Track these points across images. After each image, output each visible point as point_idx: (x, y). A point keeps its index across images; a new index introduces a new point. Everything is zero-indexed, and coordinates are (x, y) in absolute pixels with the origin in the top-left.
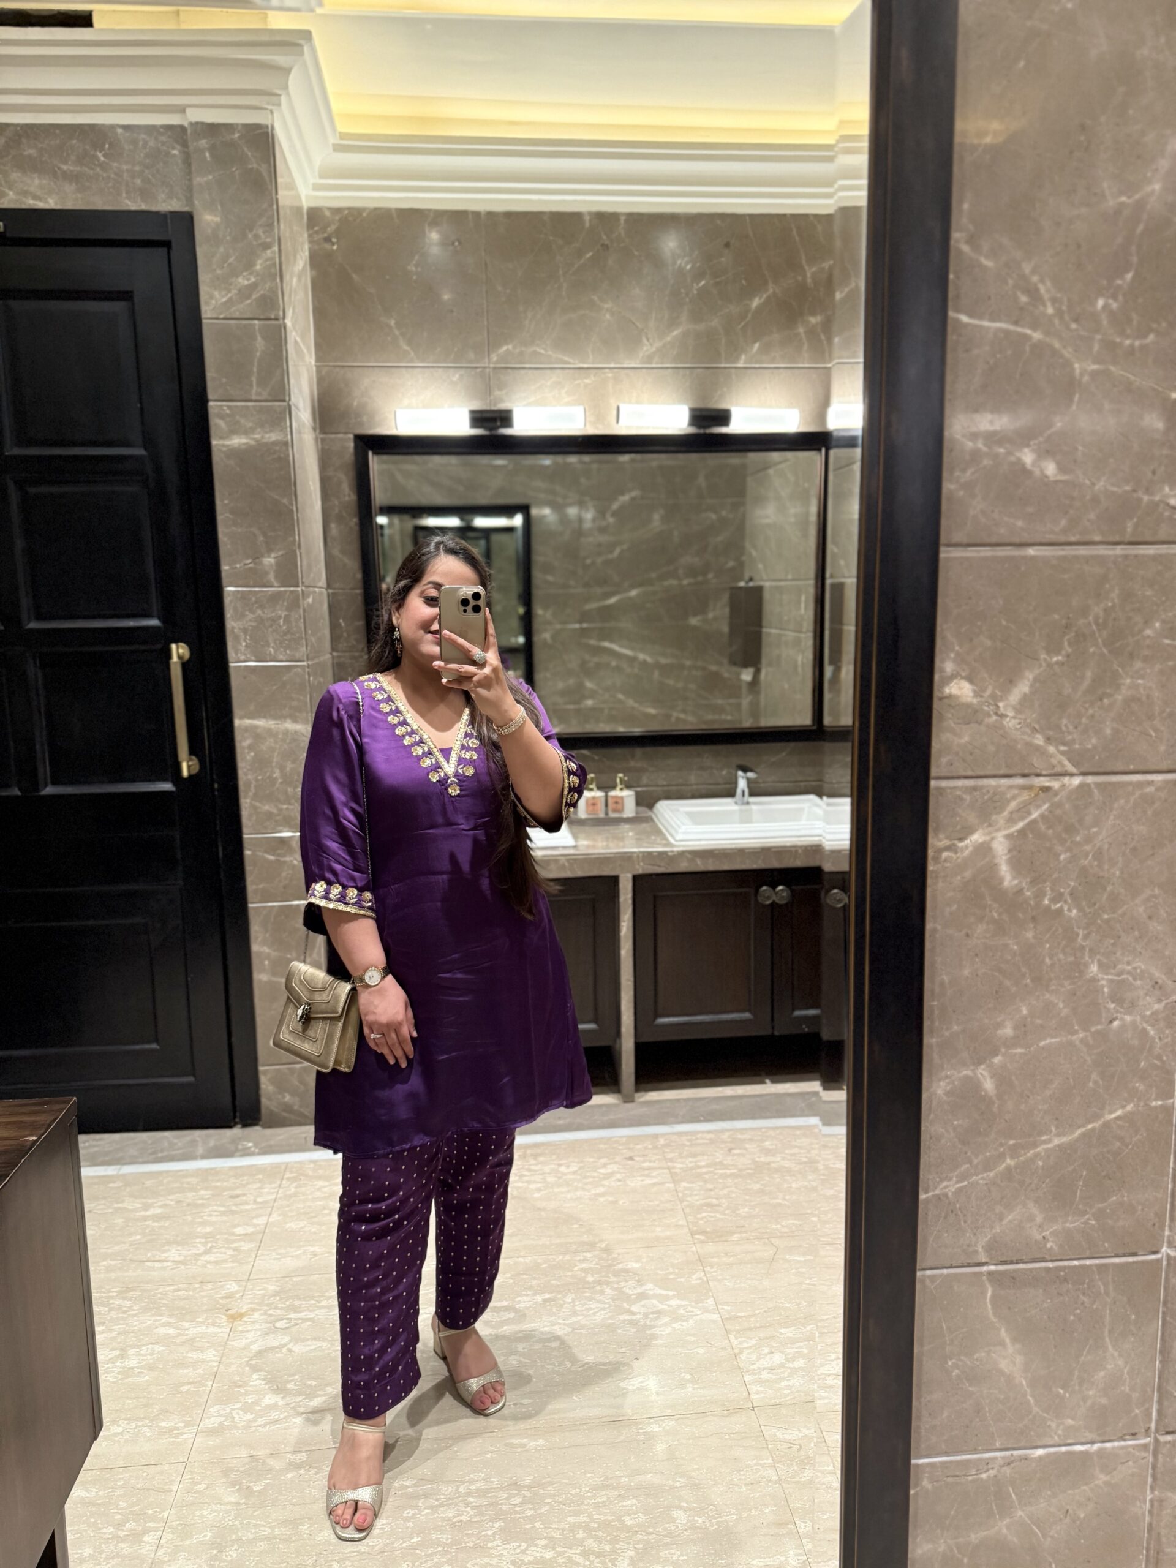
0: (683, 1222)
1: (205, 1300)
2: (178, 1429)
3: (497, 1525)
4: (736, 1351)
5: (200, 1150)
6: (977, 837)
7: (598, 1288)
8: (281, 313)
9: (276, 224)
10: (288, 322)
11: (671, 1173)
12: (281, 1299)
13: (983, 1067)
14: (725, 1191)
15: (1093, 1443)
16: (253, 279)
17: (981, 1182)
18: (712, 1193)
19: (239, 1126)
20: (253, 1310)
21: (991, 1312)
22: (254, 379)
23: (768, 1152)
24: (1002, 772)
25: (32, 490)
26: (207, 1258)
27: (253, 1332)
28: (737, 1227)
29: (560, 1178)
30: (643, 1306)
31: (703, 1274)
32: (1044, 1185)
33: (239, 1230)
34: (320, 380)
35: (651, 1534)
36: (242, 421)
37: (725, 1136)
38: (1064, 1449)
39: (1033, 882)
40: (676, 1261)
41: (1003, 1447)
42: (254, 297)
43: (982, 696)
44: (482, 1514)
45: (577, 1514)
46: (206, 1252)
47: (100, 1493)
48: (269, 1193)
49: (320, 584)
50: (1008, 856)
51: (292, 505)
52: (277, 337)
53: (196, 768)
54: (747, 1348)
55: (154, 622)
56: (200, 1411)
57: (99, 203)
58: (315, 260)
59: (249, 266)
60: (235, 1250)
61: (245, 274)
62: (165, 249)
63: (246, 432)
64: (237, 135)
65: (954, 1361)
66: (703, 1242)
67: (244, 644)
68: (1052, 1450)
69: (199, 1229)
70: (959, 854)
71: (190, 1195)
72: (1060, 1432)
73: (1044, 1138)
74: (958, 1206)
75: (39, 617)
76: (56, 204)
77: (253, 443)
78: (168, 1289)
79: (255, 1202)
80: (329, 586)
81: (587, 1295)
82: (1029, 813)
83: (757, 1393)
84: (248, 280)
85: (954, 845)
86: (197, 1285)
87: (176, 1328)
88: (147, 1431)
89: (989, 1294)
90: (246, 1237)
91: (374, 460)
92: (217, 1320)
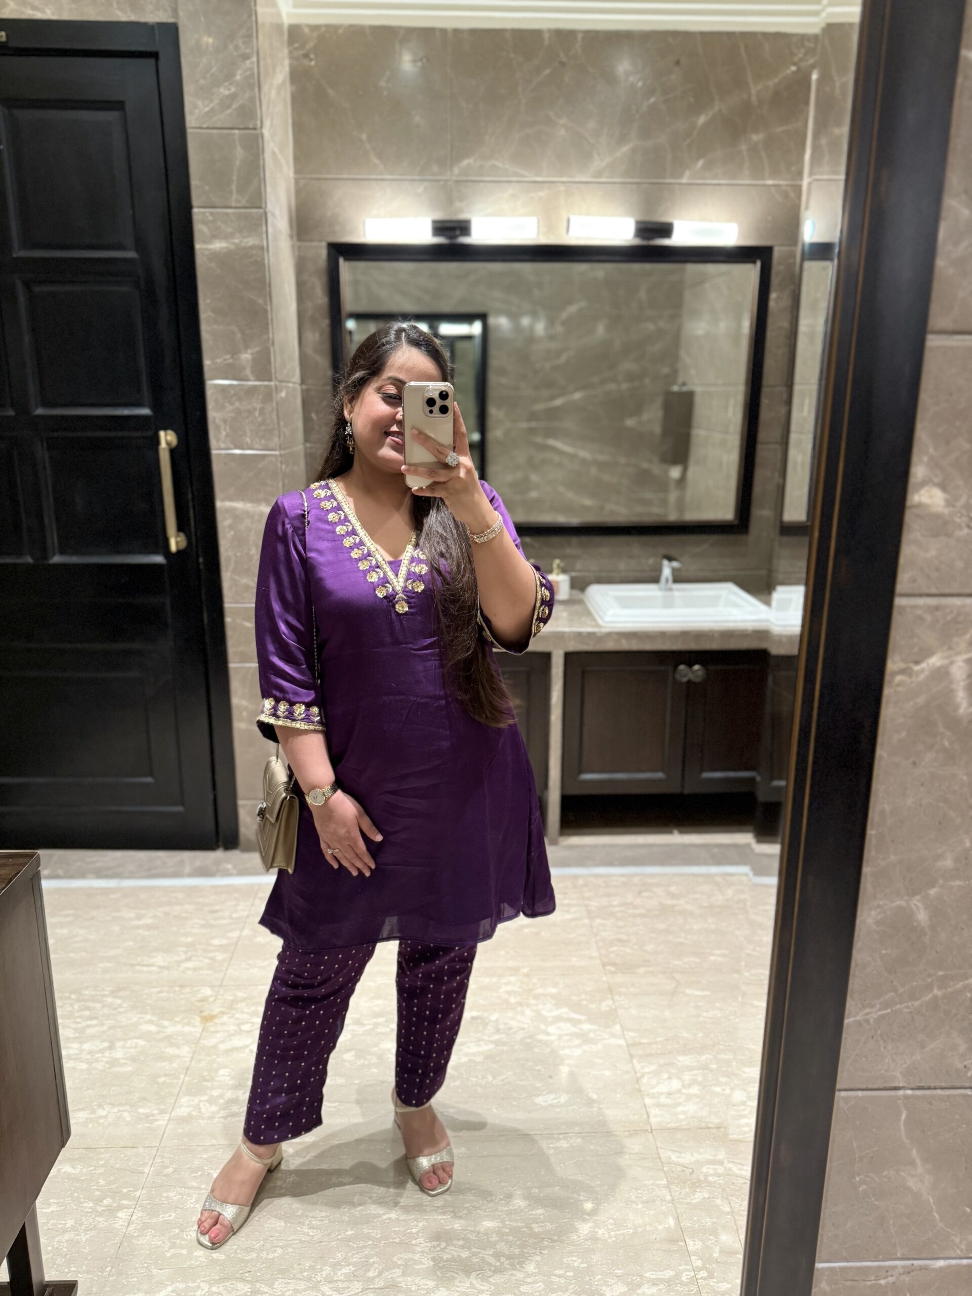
1: (183, 1002)
2: (153, 1115)
3: (421, 1225)
4: (639, 1075)
5: (187, 869)
6: (935, 661)
7: (519, 1009)
8: (259, 123)
9: (254, 35)
10: (266, 132)
11: (587, 909)
12: (247, 1004)
13: (918, 897)
14: (634, 929)
16: (233, 90)
17: (905, 1010)
18: (623, 930)
19: (221, 850)
20: (223, 1013)
21: (903, 1133)
22: (234, 187)
23: (674, 896)
25: (37, 289)
26: (189, 965)
27: (221, 1033)
28: (643, 961)
30: (558, 1028)
31: (611, 1002)
32: (970, 1016)
33: (216, 942)
34: (298, 191)
36: (223, 227)
38: (965, 1262)
40: (588, 989)
41: (905, 1256)
42: (235, 106)
43: (954, 506)
46: (188, 959)
47: (84, 1170)
48: (243, 910)
49: (294, 380)
50: (967, 682)
51: (266, 304)
52: (255, 147)
53: (183, 544)
54: (649, 1073)
55: (146, 411)
56: (173, 1101)
57: (92, 14)
58: (297, 76)
59: (229, 76)
60: (211, 959)
61: (226, 84)
62: (152, 61)
63: (226, 237)
65: (861, 1177)
67: (224, 433)
69: (182, 939)
70: (914, 678)
71: (177, 908)
72: (963, 1247)
74: (879, 1032)
75: (45, 405)
76: (53, 14)
77: (232, 247)
78: (152, 990)
79: (231, 918)
80: (303, 382)
83: (655, 1116)
84: (229, 89)
85: (910, 668)
86: (177, 989)
87: (158, 1025)
88: (127, 1116)
89: (903, 1117)
90: (222, 948)
91: (345, 268)
92: (192, 1021)
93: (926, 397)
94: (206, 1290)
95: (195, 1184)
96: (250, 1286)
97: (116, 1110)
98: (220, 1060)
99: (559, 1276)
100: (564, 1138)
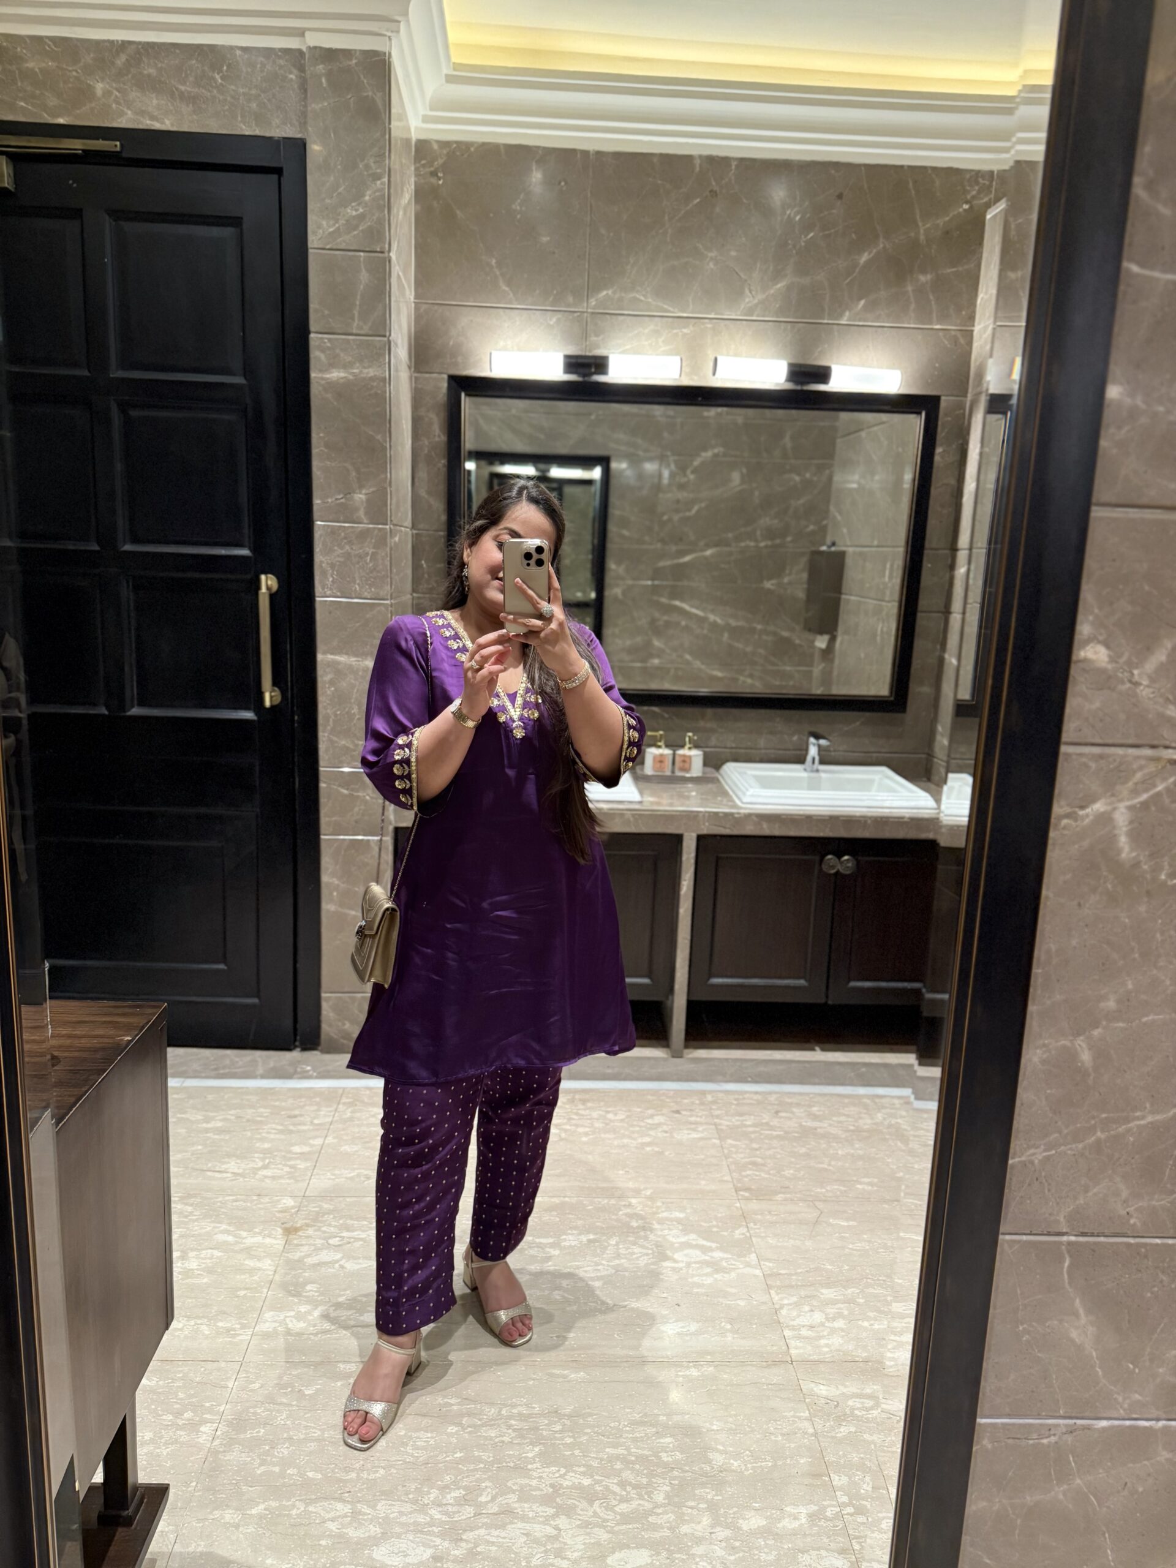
0: (728, 1178)
1: (262, 1212)
2: (234, 1330)
3: (537, 1449)
4: (777, 1306)
5: (260, 1071)
6: (1099, 807)
7: (642, 1233)
8: (387, 246)
9: (387, 154)
10: (393, 255)
11: (717, 1129)
12: (335, 1217)
13: (1082, 1038)
14: (771, 1152)
15: (1158, 1420)
16: (361, 210)
17: (1069, 1152)
18: (758, 1152)
19: (299, 1049)
20: (308, 1225)
21: (1067, 1281)
22: (356, 313)
24: (1130, 741)
25: (134, 413)
26: (265, 1172)
27: (307, 1247)
28: (782, 1187)
29: (607, 1124)
30: (686, 1255)
31: (746, 1230)
32: (1133, 1161)
33: (297, 1149)
34: (418, 317)
35: (687, 1471)
36: (342, 355)
37: (773, 1098)
38: (1128, 1423)
39: (1152, 856)
40: (720, 1215)
41: (1067, 1415)
42: (361, 228)
43: (1117, 662)
44: (522, 1437)
45: (615, 1446)
46: (265, 1167)
47: (161, 1383)
48: (325, 1116)
49: (406, 524)
50: (1129, 827)
51: (386, 442)
52: (381, 269)
53: (278, 699)
54: (789, 1305)
55: (245, 552)
56: (255, 1316)
57: (214, 126)
58: (420, 194)
59: (358, 197)
60: (291, 1167)
61: (353, 204)
62: (275, 177)
63: (345, 366)
64: (354, 61)
65: (1025, 1326)
66: (747, 1199)
67: (331, 579)
68: (1116, 1423)
69: (258, 1145)
70: (1079, 823)
71: (250, 1111)
72: (1126, 1406)
73: (1138, 1114)
74: (1043, 1174)
75: (135, 540)
76: (172, 125)
77: (351, 377)
78: (227, 1198)
79: (312, 1122)
80: (413, 527)
81: (631, 1239)
82: (1155, 786)
83: (796, 1348)
84: (356, 210)
85: (1075, 813)
86: (255, 1198)
87: (235, 1236)
88: (205, 1329)
89: (1067, 1264)
90: (303, 1156)
91: (466, 402)
92: (273, 1232)
93: (1091, 563)
94: (302, 1509)
95: (284, 1400)
96: (350, 1507)
97: (192, 1323)
98: (307, 1274)
99: (692, 1508)
100: (694, 1366)
